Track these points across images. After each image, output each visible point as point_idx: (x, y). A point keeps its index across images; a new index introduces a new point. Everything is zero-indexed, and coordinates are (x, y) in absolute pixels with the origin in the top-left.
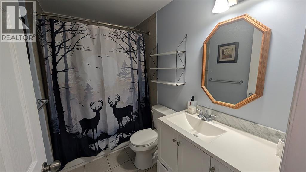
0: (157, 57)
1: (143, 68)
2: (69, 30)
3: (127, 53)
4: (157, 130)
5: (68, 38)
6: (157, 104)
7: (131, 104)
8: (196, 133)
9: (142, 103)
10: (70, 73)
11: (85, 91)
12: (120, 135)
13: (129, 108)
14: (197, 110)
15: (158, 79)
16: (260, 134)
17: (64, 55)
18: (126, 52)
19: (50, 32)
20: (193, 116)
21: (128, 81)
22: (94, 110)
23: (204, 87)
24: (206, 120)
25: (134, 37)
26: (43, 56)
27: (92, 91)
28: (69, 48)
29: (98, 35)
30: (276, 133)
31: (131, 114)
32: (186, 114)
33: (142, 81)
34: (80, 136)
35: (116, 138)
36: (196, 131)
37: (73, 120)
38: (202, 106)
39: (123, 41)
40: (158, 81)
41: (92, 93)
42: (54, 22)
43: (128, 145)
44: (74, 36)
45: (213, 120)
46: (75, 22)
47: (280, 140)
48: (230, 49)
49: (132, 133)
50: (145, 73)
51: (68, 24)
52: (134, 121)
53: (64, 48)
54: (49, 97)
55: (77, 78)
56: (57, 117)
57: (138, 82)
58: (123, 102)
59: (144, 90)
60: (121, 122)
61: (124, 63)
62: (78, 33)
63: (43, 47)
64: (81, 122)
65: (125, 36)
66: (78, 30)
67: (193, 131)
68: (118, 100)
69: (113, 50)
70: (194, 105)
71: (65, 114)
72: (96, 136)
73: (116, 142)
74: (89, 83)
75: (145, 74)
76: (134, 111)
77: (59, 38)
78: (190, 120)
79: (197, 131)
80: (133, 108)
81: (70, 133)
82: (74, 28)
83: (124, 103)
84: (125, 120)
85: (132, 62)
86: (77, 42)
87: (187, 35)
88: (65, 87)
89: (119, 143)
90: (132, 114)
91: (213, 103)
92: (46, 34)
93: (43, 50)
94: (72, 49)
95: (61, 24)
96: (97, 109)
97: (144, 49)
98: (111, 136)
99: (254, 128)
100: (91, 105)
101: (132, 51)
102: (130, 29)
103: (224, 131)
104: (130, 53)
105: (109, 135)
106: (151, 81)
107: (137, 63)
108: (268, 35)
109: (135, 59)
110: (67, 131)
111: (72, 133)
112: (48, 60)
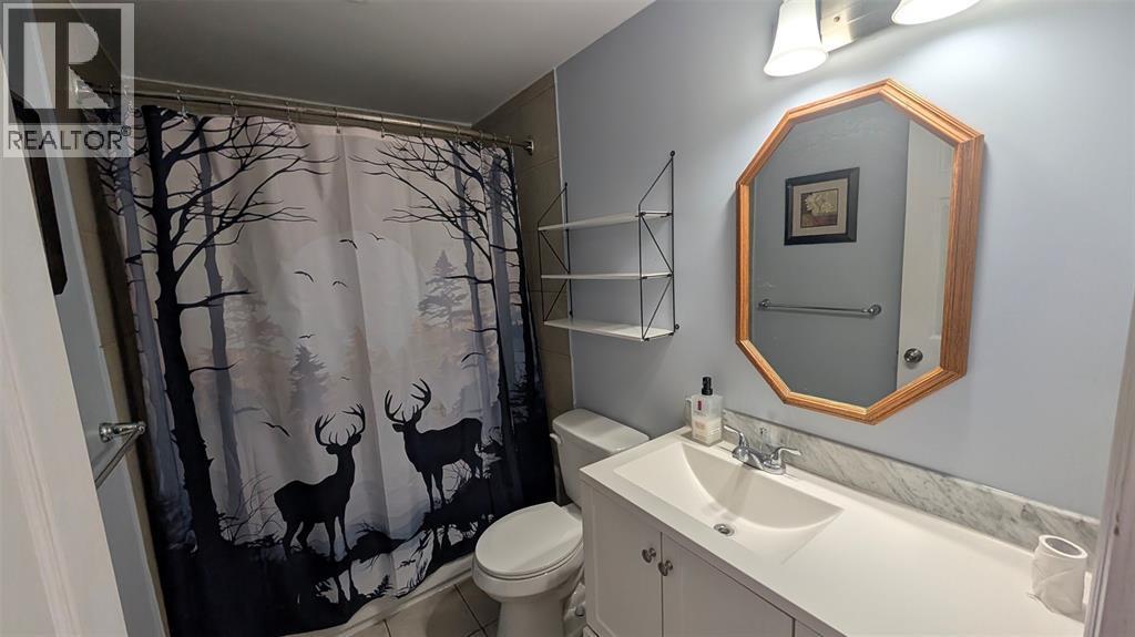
0: (565, 233)
1: (514, 275)
2: (221, 147)
3: (452, 222)
4: (580, 509)
5: (218, 176)
6: (572, 409)
7: (471, 412)
8: (725, 517)
9: (518, 405)
10: (232, 310)
11: (291, 377)
12: (435, 534)
13: (469, 428)
14: (723, 430)
15: (571, 313)
16: (966, 515)
17: (208, 243)
18: (449, 218)
19: (145, 158)
20: (713, 451)
21: (459, 327)
22: (332, 448)
23: (746, 343)
24: (761, 467)
25: (474, 160)
26: (118, 248)
27: (320, 373)
28: (225, 213)
29: (338, 159)
30: (1024, 510)
31: (476, 449)
32: (684, 446)
33: (514, 323)
34: (280, 550)
35: (421, 548)
36: (725, 511)
37: (247, 492)
38: (741, 414)
39: (434, 177)
40: (572, 320)
41: (323, 384)
42: (162, 117)
43: (469, 570)
44: (243, 167)
45: (787, 466)
46: (245, 112)
47: (1042, 539)
48: (827, 193)
49: (483, 526)
50: (522, 292)
51: (219, 124)
52: (486, 476)
53: (203, 217)
54: (149, 411)
55: (260, 328)
56: (183, 483)
57: (498, 330)
58: (442, 407)
59: (520, 357)
60: (440, 487)
61: (443, 260)
62: (259, 158)
63: (118, 214)
64: (281, 497)
65: (441, 159)
66: (257, 145)
67: (716, 510)
68: (422, 403)
69: (400, 214)
70: (714, 411)
71: (216, 470)
72: (344, 547)
73: (422, 564)
74: (307, 343)
75: (524, 298)
76: (485, 441)
77: (182, 179)
78: (703, 467)
79: (731, 510)
80: (483, 428)
81: (236, 543)
82: (242, 140)
83: (449, 411)
84: (454, 475)
85: (470, 254)
86: (255, 192)
87: (673, 153)
88: (212, 365)
89: (433, 567)
90: (480, 451)
91: (785, 401)
92: (131, 166)
93: (119, 228)
94: (235, 219)
95: (189, 125)
96: (343, 441)
97: (514, 203)
98: (403, 541)
99: (940, 493)
100: (318, 430)
101: (472, 213)
102: (461, 134)
103: (832, 510)
104: (464, 222)
105: (393, 538)
106: (546, 323)
107: (490, 259)
108: (971, 155)
109: (485, 244)
110: (226, 535)
111: (247, 543)
112: (142, 265)
